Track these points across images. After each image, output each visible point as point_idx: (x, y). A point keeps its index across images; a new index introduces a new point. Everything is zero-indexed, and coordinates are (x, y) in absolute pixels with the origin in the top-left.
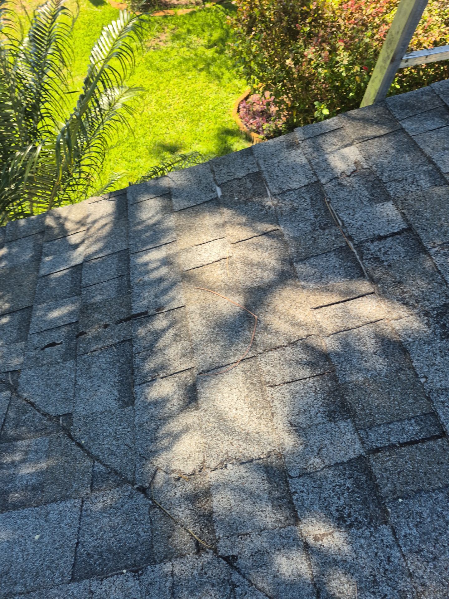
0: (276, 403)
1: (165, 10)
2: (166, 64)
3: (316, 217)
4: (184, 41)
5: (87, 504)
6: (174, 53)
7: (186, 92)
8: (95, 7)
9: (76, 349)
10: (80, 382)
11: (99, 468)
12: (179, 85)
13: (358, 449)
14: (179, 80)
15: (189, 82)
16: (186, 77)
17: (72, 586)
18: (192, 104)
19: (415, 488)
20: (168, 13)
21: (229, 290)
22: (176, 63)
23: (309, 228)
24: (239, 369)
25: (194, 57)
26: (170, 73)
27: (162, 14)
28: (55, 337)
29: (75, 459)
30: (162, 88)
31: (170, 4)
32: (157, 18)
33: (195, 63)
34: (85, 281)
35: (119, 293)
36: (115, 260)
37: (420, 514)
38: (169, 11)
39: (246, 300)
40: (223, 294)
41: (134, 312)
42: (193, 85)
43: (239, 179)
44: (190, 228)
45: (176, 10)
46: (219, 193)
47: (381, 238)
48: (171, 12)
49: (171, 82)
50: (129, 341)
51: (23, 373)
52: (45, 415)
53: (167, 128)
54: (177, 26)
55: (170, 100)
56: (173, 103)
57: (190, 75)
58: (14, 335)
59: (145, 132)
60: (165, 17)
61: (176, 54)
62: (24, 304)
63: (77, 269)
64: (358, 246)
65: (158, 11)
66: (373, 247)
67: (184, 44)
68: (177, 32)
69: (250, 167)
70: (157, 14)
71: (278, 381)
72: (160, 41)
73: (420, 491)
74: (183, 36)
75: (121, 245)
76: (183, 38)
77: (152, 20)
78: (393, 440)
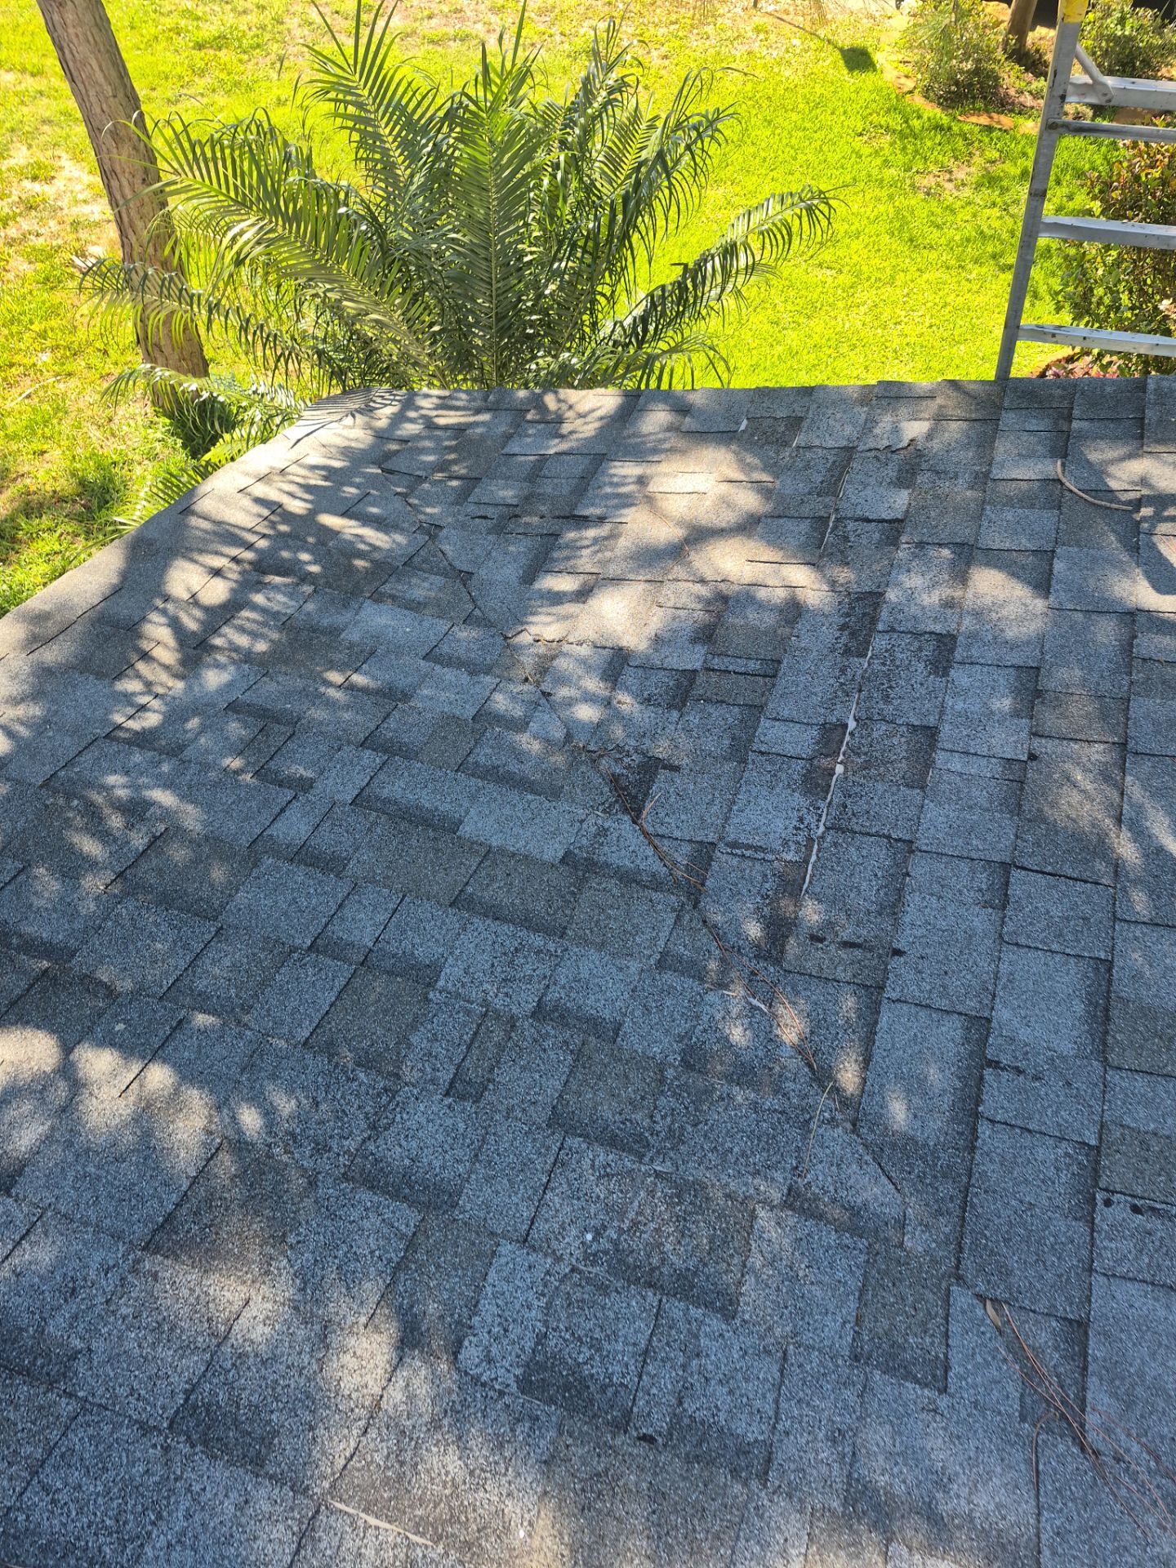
0: (655, 619)
1: (993, 114)
2: (936, 233)
3: (822, 482)
4: (1001, 194)
5: (455, 628)
6: (965, 214)
7: (946, 305)
8: (846, 71)
9: (504, 527)
10: (494, 554)
11: (477, 612)
12: (941, 286)
13: (698, 665)
14: (946, 277)
15: (966, 285)
16: (963, 274)
17: (422, 663)
18: (945, 335)
19: (719, 698)
20: (999, 122)
21: (680, 523)
22: (957, 238)
23: (807, 491)
24: (641, 587)
25: (1005, 236)
26: (933, 255)
27: (984, 120)
28: (490, 512)
29: (461, 600)
30: (898, 283)
31: (1013, 103)
32: (966, 128)
33: (999, 248)
34: (545, 472)
35: (571, 493)
36: (587, 462)
37: (710, 714)
38: (1003, 118)
39: (689, 535)
40: (671, 524)
41: (576, 513)
42: (968, 296)
43: (775, 419)
44: (683, 452)
45: (1021, 120)
46: (743, 427)
47: (868, 521)
48: (1006, 121)
49: (925, 276)
50: (556, 536)
51: (445, 531)
52: (450, 565)
53: (866, 368)
54: (1005, 156)
55: (903, 313)
56: (906, 320)
57: (976, 271)
58: (452, 499)
59: (816, 362)
60: (989, 129)
61: (968, 217)
62: (474, 475)
63: (544, 458)
64: (837, 520)
65: (977, 112)
66: (851, 525)
67: (998, 200)
68: (996, 170)
69: (797, 409)
70: (974, 119)
71: (670, 604)
72: (950, 180)
73: (723, 702)
74: (1004, 183)
75: (601, 448)
76: (1002, 188)
77: (955, 129)
78: (731, 668)
